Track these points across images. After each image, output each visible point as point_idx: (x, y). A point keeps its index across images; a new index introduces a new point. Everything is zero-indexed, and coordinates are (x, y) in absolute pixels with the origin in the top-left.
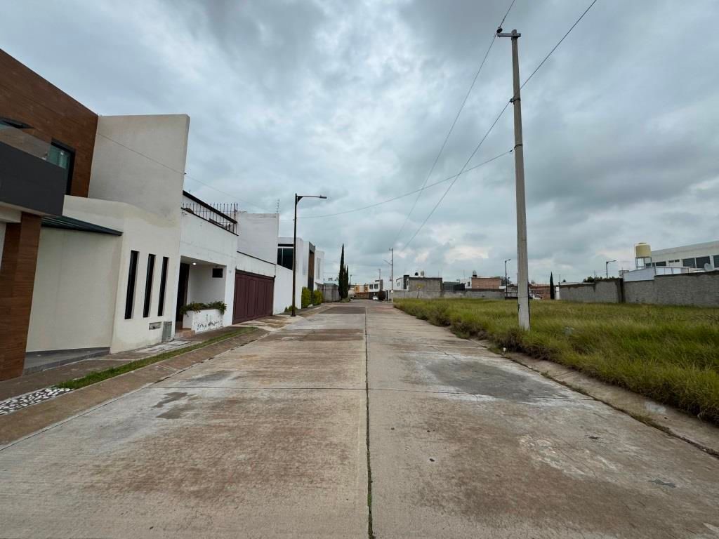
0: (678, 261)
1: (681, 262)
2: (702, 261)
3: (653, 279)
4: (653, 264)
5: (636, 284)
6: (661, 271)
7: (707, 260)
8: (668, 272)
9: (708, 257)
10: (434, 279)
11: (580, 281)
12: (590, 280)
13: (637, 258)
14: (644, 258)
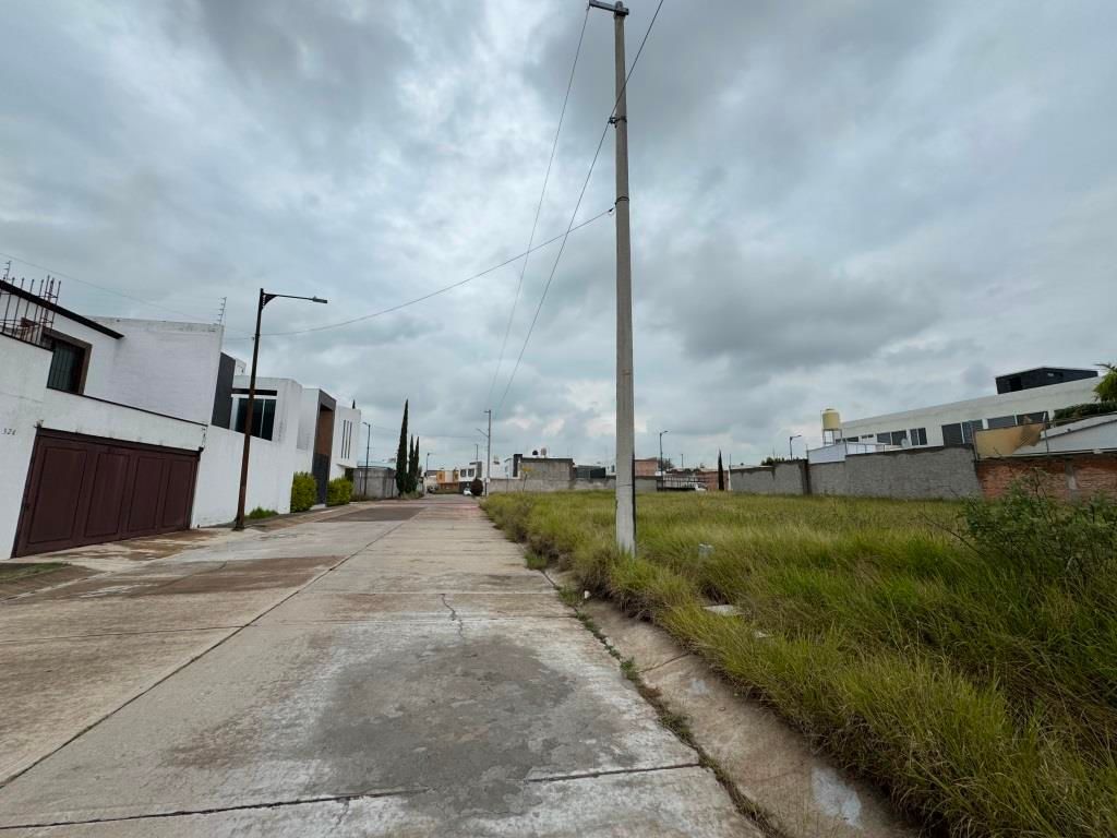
0: (871, 436)
1: (875, 438)
2: (898, 437)
3: (844, 459)
4: (844, 440)
5: (823, 467)
6: (853, 449)
7: (902, 434)
8: (861, 450)
9: (904, 432)
10: (560, 461)
11: (758, 464)
12: (770, 462)
13: (825, 430)
14: (832, 430)
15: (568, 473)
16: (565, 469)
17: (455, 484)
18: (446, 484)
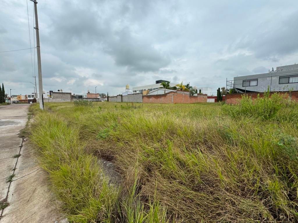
0: (138, 90)
5: (124, 96)
10: (67, 93)
14: (128, 89)
15: (70, 97)
16: (69, 96)
17: (27, 100)
18: (22, 100)
